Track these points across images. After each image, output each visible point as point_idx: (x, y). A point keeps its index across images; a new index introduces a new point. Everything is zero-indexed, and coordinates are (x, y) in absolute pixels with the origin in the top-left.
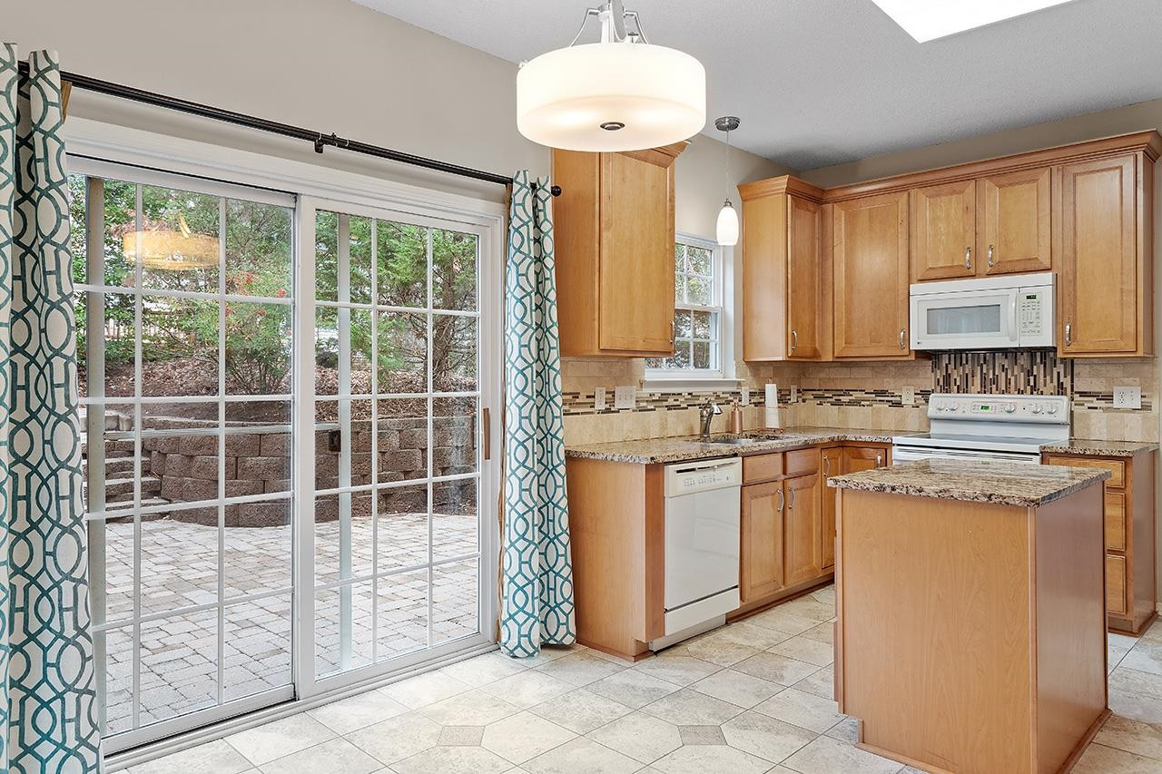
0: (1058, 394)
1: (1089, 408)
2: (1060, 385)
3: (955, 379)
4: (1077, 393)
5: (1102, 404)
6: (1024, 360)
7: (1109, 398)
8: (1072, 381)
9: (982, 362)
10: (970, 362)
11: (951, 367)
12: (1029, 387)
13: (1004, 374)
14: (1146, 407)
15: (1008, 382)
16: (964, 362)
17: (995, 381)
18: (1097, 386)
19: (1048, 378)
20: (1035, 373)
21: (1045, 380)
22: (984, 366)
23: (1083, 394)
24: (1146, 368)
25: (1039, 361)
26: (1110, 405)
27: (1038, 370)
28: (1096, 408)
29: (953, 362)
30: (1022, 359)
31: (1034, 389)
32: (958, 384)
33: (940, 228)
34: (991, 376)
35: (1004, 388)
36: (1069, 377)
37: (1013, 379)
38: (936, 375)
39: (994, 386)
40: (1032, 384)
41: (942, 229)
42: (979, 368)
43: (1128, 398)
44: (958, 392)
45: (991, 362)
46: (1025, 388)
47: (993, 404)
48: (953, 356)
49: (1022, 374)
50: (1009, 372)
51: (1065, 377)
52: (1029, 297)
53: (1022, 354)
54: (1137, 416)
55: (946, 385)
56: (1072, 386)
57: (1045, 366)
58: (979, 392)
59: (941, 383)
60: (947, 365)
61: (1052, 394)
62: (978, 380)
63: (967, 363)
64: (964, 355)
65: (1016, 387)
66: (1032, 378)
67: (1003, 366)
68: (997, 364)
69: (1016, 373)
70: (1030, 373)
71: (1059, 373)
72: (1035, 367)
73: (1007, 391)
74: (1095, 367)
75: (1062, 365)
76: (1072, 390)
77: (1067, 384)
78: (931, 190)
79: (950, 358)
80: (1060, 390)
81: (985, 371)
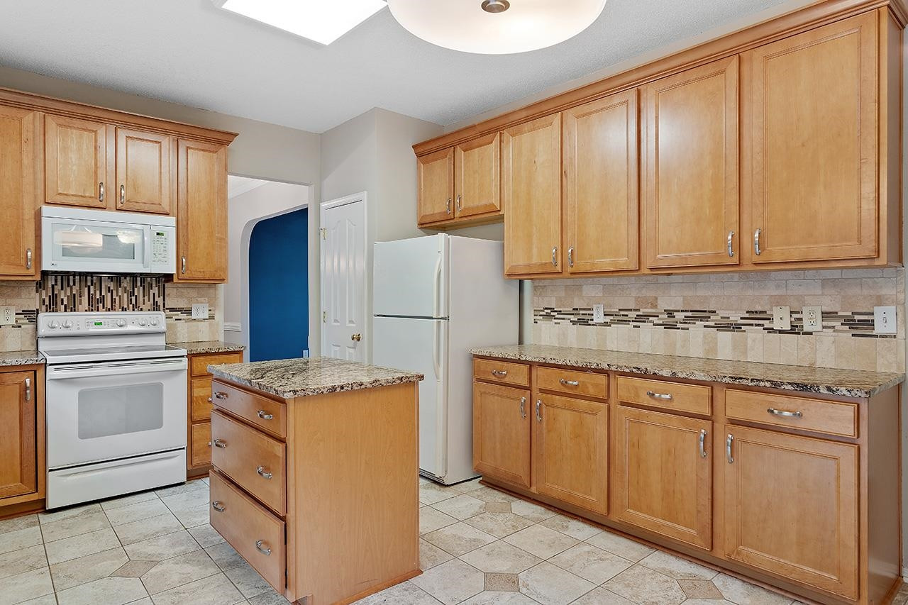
0: (154, 310)
1: (176, 320)
2: (155, 303)
3: (62, 300)
4: (167, 309)
5: (184, 316)
6: (126, 283)
7: (189, 312)
8: (164, 300)
9: (89, 284)
10: (77, 284)
11: (58, 287)
12: (131, 306)
13: (109, 294)
14: (212, 318)
15: (113, 301)
16: (71, 284)
17: (102, 300)
18: (182, 304)
19: (146, 298)
20: (136, 294)
21: (144, 300)
22: (92, 288)
23: (172, 310)
24: (211, 291)
25: (139, 284)
26: (190, 317)
27: (139, 291)
28: (180, 320)
29: (59, 283)
30: (125, 282)
31: (135, 307)
32: (65, 303)
33: (71, 158)
34: (98, 296)
35: (109, 307)
36: (162, 297)
37: (117, 298)
38: (41, 295)
39: (101, 305)
40: (134, 302)
41: (74, 160)
42: (87, 289)
43: (200, 312)
44: (65, 311)
45: (98, 285)
46: (128, 306)
47: (106, 321)
48: (59, 278)
49: (126, 294)
50: (114, 292)
51: (159, 297)
52: (158, 234)
53: (125, 278)
54: (207, 323)
55: (52, 305)
56: (164, 304)
57: (144, 289)
58: (86, 311)
59: (47, 302)
60: (53, 286)
61: (149, 310)
62: (85, 300)
63: (74, 284)
64: (71, 277)
65: (120, 306)
66: (133, 298)
67: (109, 288)
68: (103, 286)
69: (120, 294)
70: (132, 294)
71: (154, 294)
72: (136, 289)
73: (112, 308)
74: (180, 289)
75: (157, 288)
76: (164, 307)
77: (160, 303)
78: (62, 120)
79: (56, 281)
80: (156, 308)
81: (92, 292)
